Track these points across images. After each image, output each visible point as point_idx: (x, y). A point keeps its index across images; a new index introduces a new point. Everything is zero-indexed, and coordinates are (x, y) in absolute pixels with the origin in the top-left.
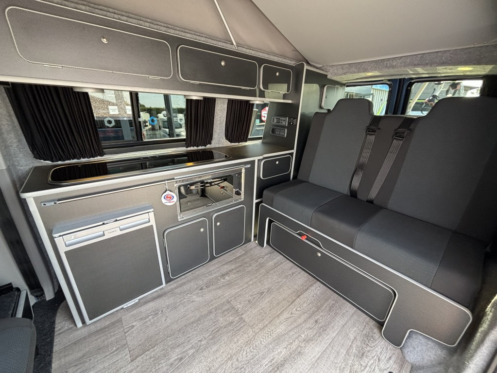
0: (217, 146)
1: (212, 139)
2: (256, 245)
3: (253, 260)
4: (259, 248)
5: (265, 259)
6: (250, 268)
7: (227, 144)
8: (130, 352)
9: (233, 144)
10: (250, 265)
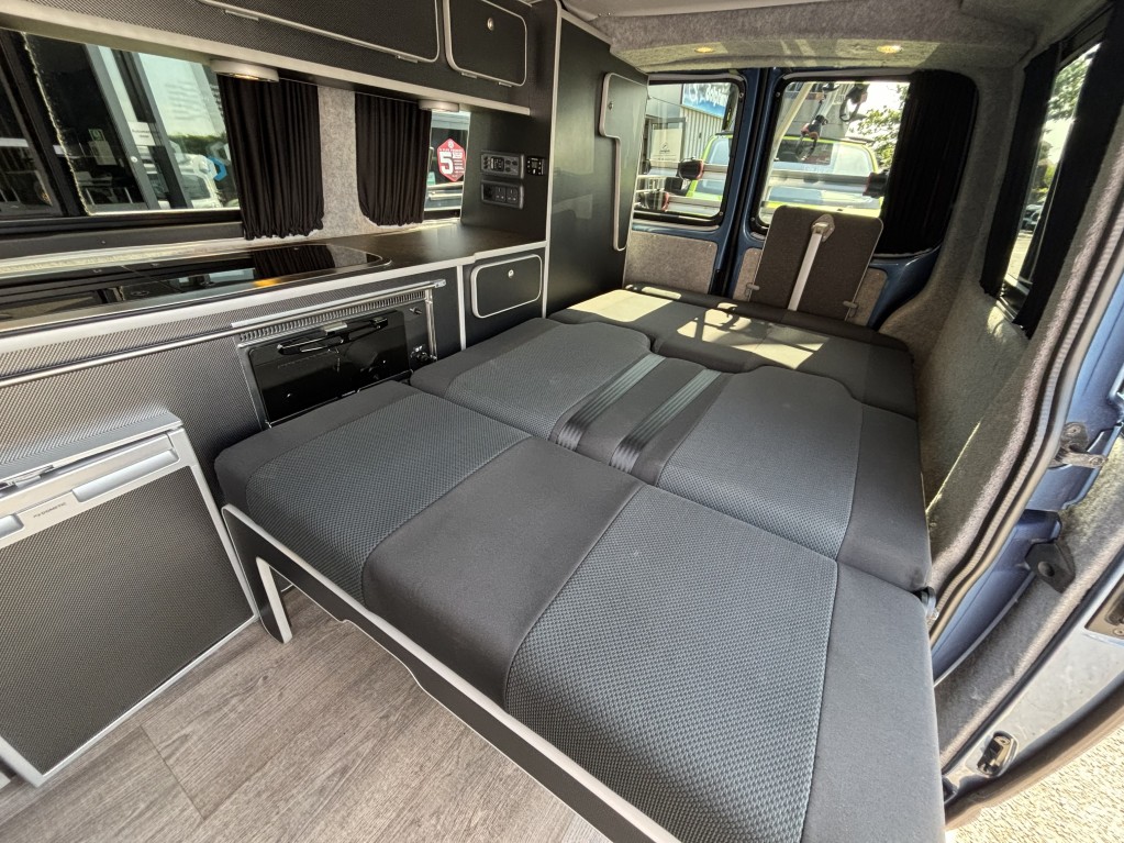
0: (341, 233)
1: (322, 214)
7: (369, 227)
8: (192, 799)
9: (385, 228)
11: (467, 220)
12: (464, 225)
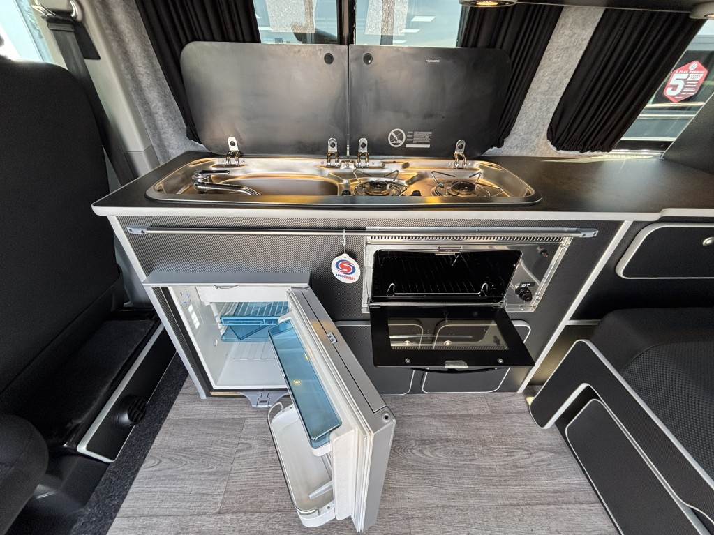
0: (516, 153)
1: (508, 134)
2: (524, 408)
3: (502, 443)
4: (530, 419)
5: (534, 459)
6: (485, 462)
7: (548, 150)
9: (563, 153)
10: (490, 454)
11: (673, 155)
12: (665, 159)
